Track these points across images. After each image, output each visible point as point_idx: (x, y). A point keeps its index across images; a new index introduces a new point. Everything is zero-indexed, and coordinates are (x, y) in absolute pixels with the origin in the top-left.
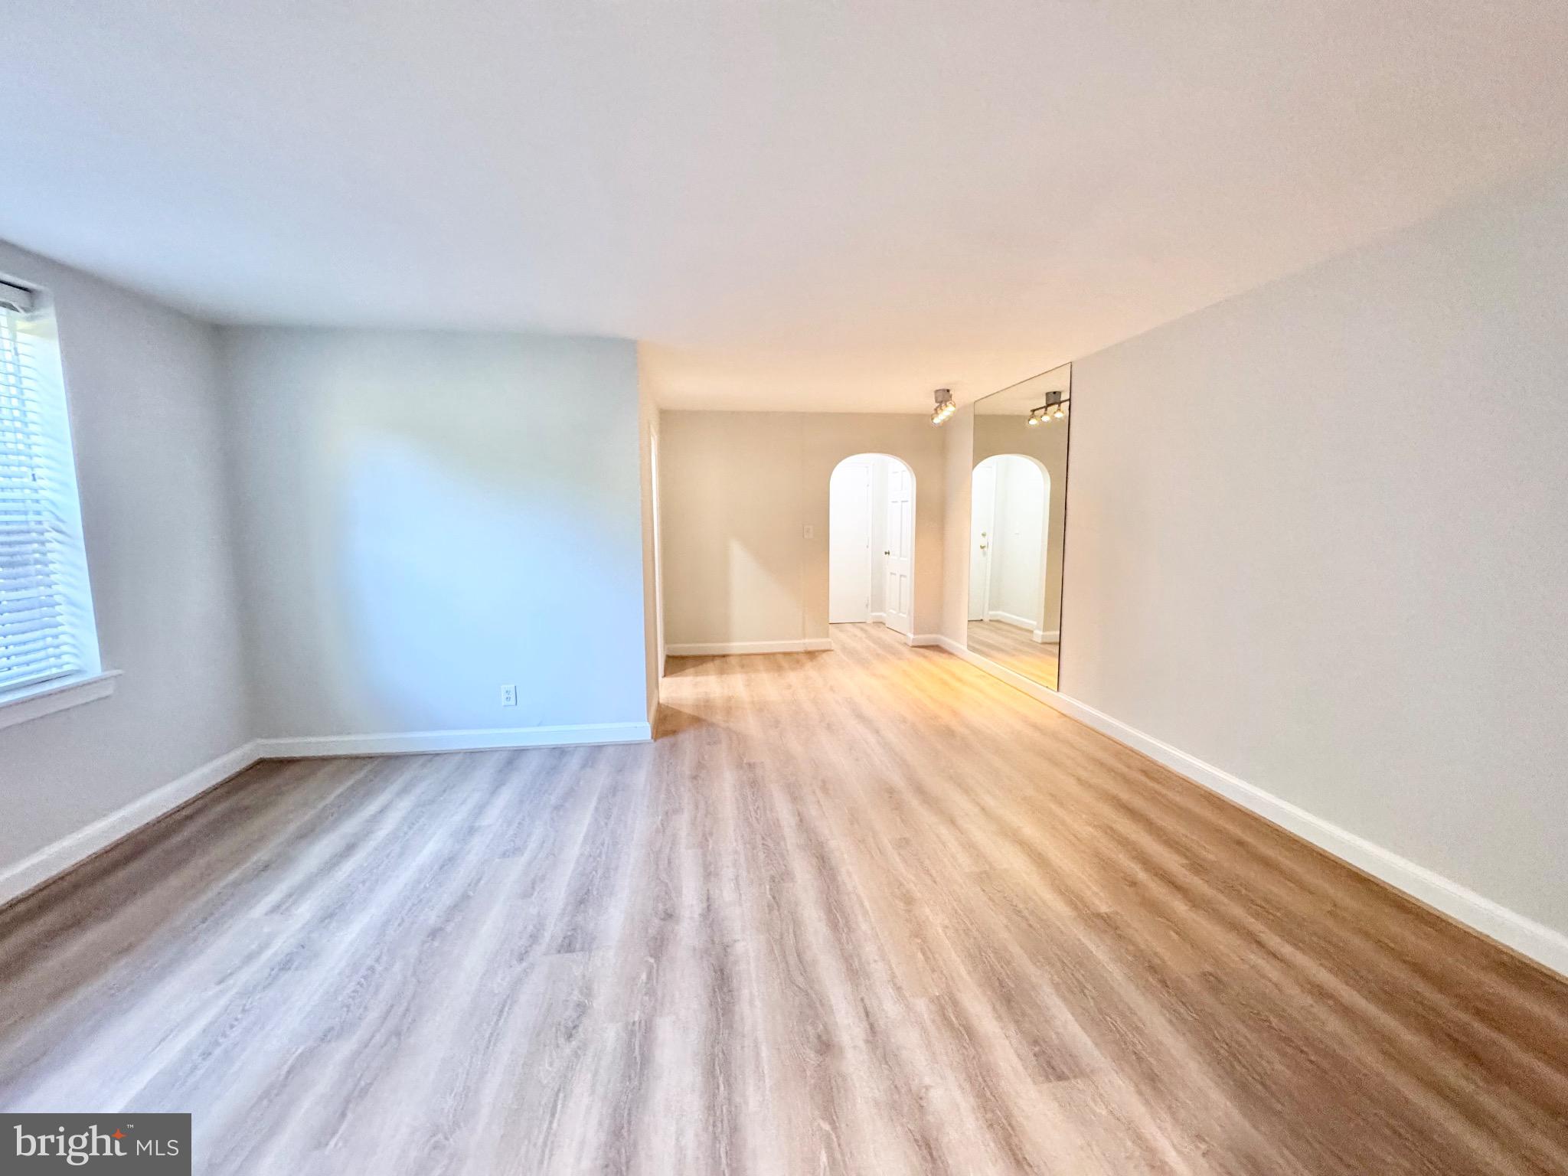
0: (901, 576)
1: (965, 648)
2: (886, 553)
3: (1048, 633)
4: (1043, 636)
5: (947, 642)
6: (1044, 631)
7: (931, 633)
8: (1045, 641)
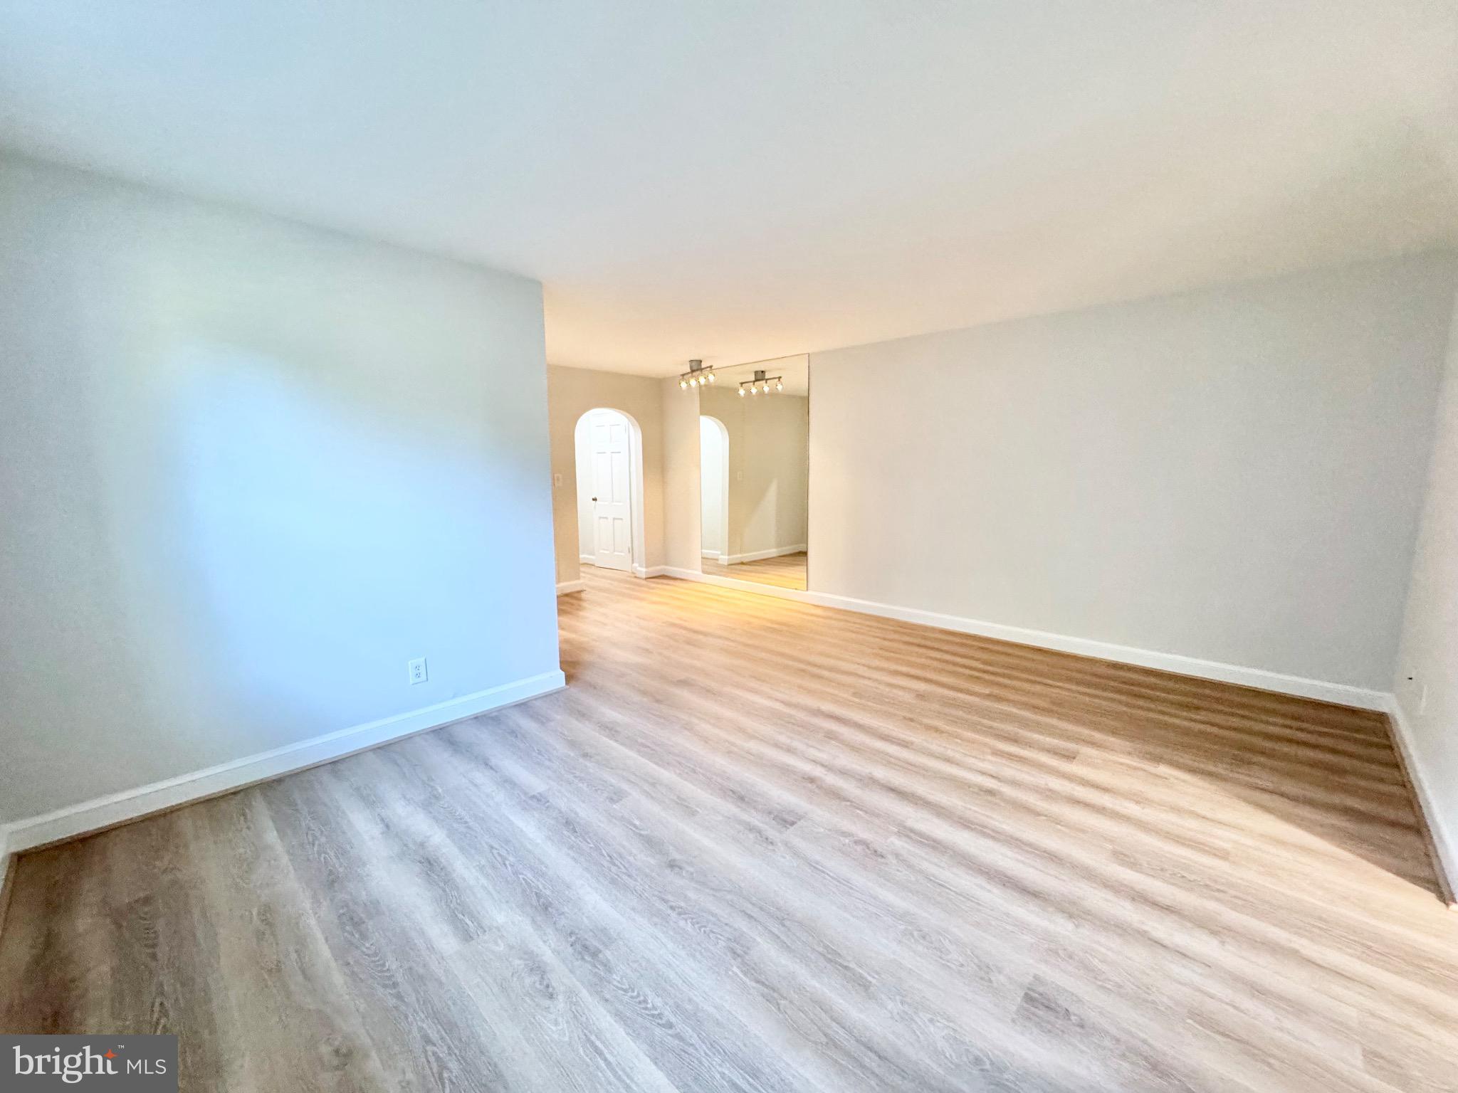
0: (614, 519)
1: (700, 573)
2: (593, 500)
3: (731, 557)
4: (728, 559)
5: (673, 570)
6: (729, 555)
7: (658, 565)
8: (730, 563)
